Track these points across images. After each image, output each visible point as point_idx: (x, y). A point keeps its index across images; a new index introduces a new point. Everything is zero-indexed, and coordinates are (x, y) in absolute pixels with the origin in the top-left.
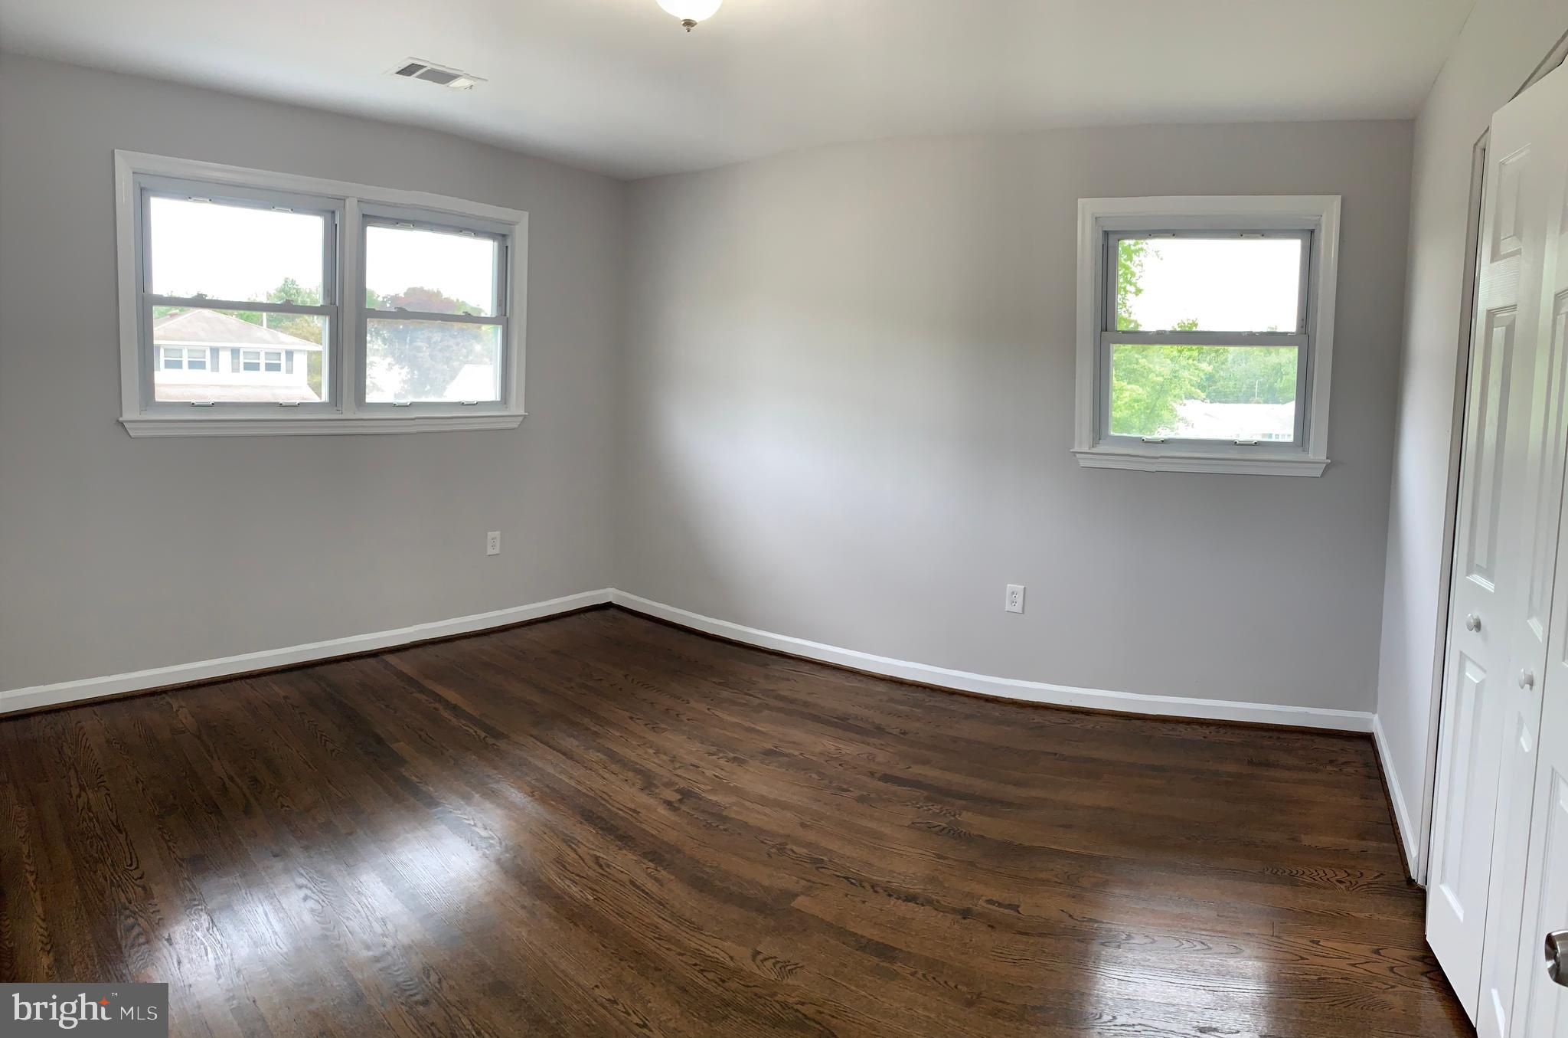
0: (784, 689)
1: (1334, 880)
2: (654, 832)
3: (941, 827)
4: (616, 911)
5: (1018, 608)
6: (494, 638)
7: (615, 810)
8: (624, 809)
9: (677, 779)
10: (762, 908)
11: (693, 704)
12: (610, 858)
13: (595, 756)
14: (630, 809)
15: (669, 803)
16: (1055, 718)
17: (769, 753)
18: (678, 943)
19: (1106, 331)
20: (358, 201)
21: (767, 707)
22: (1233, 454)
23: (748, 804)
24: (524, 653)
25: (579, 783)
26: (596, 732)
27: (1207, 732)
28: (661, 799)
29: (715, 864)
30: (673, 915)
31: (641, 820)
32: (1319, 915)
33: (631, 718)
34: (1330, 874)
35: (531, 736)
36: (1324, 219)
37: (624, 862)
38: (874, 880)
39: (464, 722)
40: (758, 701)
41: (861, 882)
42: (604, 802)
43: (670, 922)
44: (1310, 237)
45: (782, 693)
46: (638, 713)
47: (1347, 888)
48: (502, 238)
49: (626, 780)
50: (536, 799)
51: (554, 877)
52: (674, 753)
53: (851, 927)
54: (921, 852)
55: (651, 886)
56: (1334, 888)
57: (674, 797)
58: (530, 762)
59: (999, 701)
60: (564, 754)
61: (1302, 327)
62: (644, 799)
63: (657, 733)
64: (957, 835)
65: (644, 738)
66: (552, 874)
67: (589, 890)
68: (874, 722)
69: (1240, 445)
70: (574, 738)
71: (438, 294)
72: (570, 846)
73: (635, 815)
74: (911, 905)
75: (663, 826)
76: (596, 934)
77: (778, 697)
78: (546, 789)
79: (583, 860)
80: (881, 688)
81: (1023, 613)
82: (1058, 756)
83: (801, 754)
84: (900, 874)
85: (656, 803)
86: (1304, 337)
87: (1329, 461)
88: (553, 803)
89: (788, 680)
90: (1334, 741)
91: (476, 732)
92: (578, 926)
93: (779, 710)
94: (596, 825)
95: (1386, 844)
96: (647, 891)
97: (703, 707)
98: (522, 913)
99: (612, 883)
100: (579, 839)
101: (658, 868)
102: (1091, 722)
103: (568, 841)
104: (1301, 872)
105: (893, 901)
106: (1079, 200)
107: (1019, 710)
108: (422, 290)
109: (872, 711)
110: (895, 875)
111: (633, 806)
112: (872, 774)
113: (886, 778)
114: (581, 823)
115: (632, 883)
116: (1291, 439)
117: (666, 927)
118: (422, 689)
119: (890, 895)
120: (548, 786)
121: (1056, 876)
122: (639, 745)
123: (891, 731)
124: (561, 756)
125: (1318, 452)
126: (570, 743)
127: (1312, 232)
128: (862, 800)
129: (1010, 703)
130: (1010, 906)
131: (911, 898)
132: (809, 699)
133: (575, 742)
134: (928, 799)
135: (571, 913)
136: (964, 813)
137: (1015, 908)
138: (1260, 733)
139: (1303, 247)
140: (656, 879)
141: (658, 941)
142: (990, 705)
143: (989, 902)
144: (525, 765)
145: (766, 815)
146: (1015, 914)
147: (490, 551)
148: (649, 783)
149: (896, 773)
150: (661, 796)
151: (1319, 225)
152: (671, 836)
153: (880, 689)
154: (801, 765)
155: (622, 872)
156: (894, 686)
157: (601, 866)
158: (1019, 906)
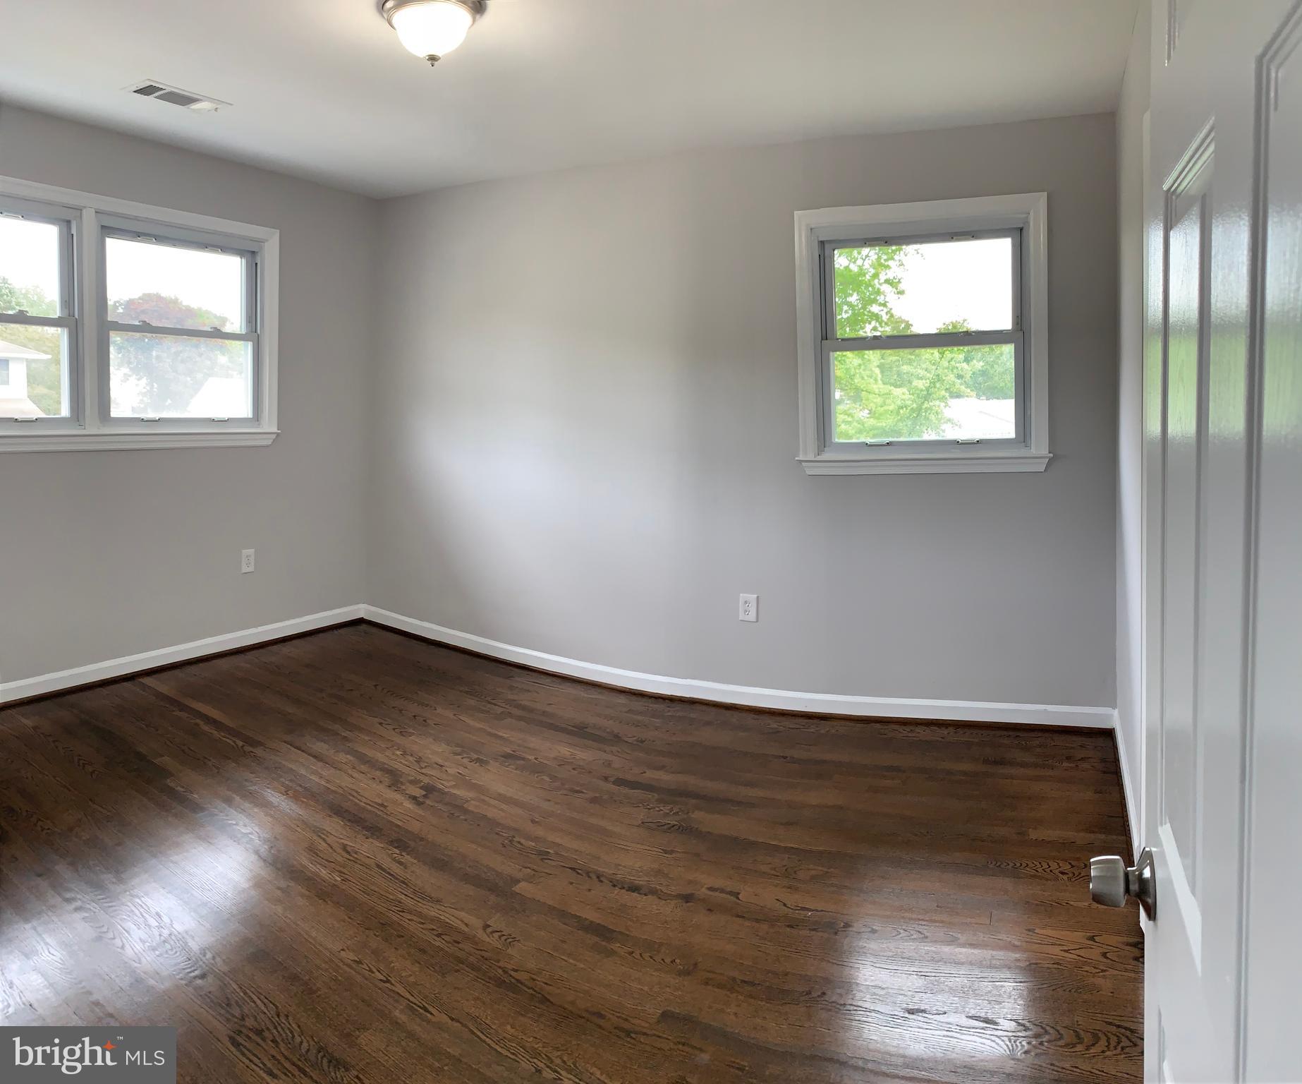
0: (524, 699)
1: (1057, 872)
2: (399, 823)
3: (669, 826)
4: (362, 889)
5: (752, 616)
6: (250, 656)
7: (364, 804)
8: (370, 803)
9: (422, 778)
10: (493, 889)
11: (439, 710)
12: (357, 846)
13: (342, 757)
14: (379, 804)
15: (414, 798)
16: (788, 723)
17: (507, 756)
18: (420, 915)
19: (827, 339)
20: (96, 212)
21: (510, 715)
22: (957, 454)
23: (487, 799)
24: (279, 669)
25: (328, 781)
26: (346, 737)
27: (946, 732)
28: (407, 794)
29: (455, 848)
30: (415, 892)
31: (389, 813)
32: (1037, 905)
33: (381, 724)
34: (1054, 865)
35: (285, 742)
36: (1032, 214)
37: (369, 848)
38: (599, 871)
39: (223, 734)
40: (501, 710)
41: (588, 874)
42: (351, 798)
43: (412, 898)
44: (1019, 234)
45: (523, 703)
46: (387, 719)
47: (1069, 879)
48: (251, 255)
49: (374, 779)
50: (291, 797)
51: (305, 862)
52: (420, 754)
53: (574, 909)
54: (649, 848)
55: (396, 869)
56: (1057, 879)
57: (418, 792)
58: (284, 766)
59: (737, 709)
60: (315, 757)
61: (1018, 324)
62: (391, 795)
63: (404, 736)
64: (686, 830)
65: (393, 741)
66: (304, 860)
67: (337, 873)
68: (613, 731)
69: (962, 444)
70: (325, 743)
71: (175, 301)
72: (320, 836)
73: (382, 809)
74: (635, 894)
75: (407, 818)
76: (342, 908)
77: (519, 707)
78: (298, 788)
79: (331, 848)
80: (622, 700)
81: (757, 621)
82: (788, 759)
83: (536, 759)
84: (624, 867)
85: (403, 798)
86: (1020, 333)
87: (1051, 455)
88: (305, 800)
89: (529, 691)
90: (1074, 738)
91: (234, 742)
92: (327, 902)
93: (520, 718)
94: (344, 818)
95: (1115, 837)
96: (392, 873)
97: (449, 714)
98: (279, 893)
99: (359, 866)
100: (327, 829)
101: (403, 854)
102: (825, 727)
103: (318, 832)
104: (1024, 865)
105: (617, 890)
106: (795, 212)
107: (756, 717)
108: (159, 298)
109: (611, 722)
110: (620, 867)
111: (380, 801)
112: (606, 779)
113: (620, 782)
114: (330, 816)
115: (378, 866)
116: (1012, 435)
117: (409, 902)
118: (183, 707)
119: (614, 886)
120: (301, 786)
121: (774, 869)
122: (387, 748)
123: (626, 739)
124: (311, 758)
125: (1040, 447)
126: (320, 747)
127: (1021, 229)
128: (594, 800)
129: (747, 710)
130: (731, 893)
131: (634, 889)
132: (548, 709)
133: (326, 746)
134: (660, 801)
135: (321, 892)
136: (696, 812)
137: (736, 895)
138: (999, 733)
139: (1013, 245)
140: (400, 863)
141: (401, 913)
142: (728, 713)
143: (710, 889)
144: (280, 768)
145: (502, 810)
146: (735, 899)
147: (245, 569)
148: (395, 780)
149: (629, 777)
150: (407, 792)
151: (1027, 222)
152: (415, 827)
153: (620, 701)
154: (537, 769)
155: (368, 857)
156: (634, 698)
157: (348, 853)
158: (739, 894)
